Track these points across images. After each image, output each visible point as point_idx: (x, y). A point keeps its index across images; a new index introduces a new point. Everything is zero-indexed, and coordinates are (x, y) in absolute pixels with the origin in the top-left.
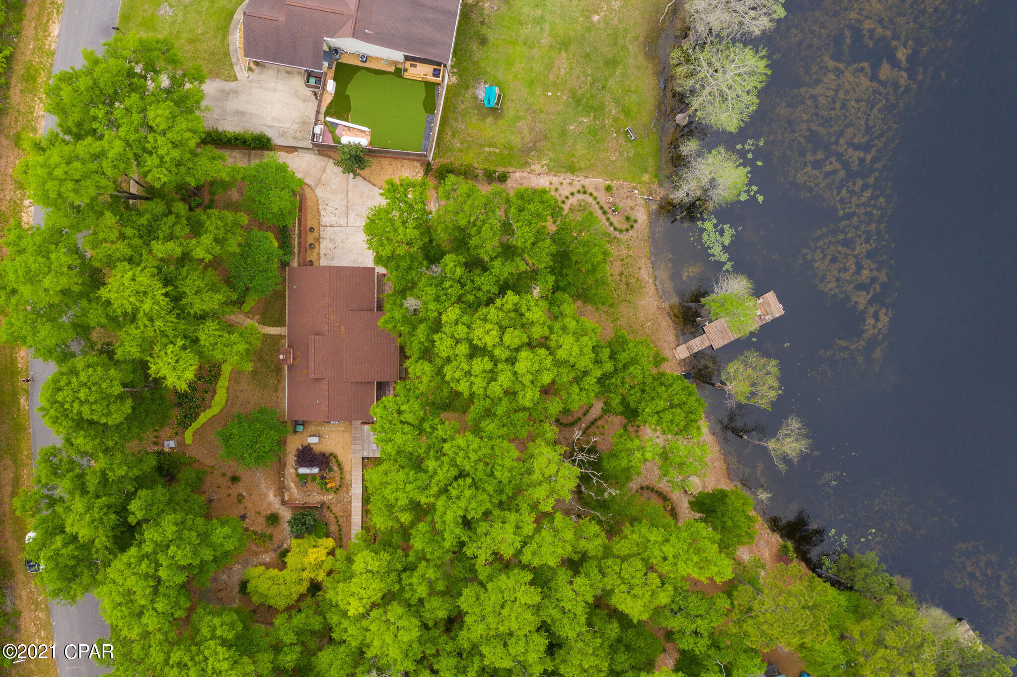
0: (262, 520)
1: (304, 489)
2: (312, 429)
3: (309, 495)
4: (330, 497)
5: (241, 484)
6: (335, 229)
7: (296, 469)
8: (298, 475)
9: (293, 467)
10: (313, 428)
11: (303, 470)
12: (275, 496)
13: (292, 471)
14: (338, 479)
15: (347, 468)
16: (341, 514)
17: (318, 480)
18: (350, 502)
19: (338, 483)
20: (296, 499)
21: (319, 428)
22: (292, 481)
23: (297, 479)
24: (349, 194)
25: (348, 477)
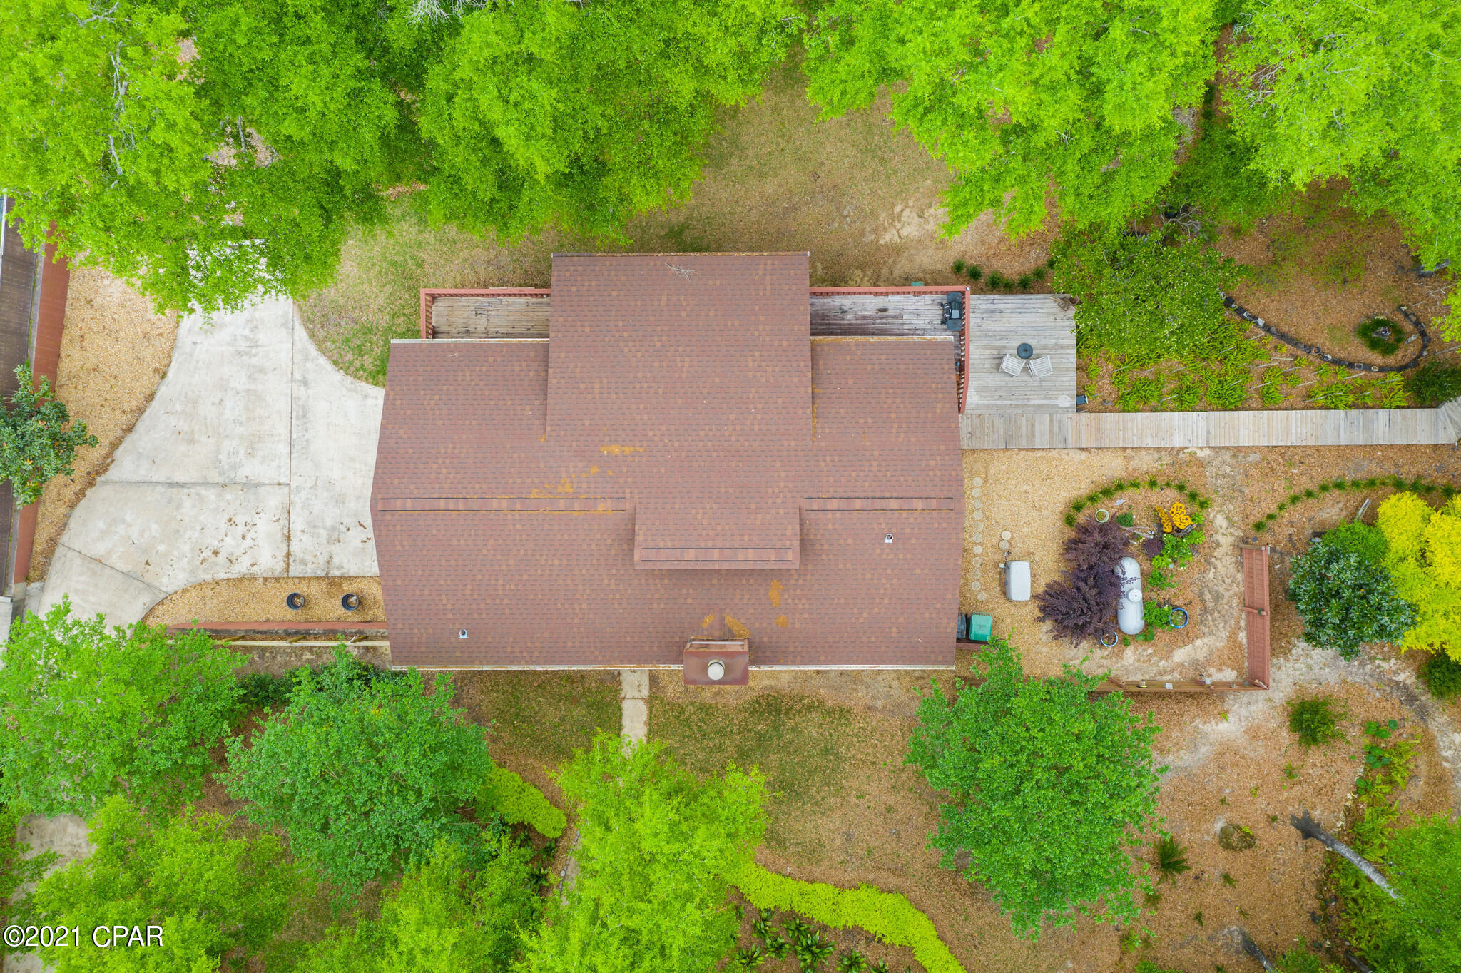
0: (1315, 761)
1: (1194, 612)
2: (980, 588)
3: (1218, 597)
4: (1220, 521)
5: (1184, 839)
6: (298, 524)
7: (1126, 640)
8: (1147, 634)
9: (1119, 654)
10: (975, 586)
11: (1131, 617)
12: (1223, 715)
13: (1129, 655)
14: (1155, 497)
15: (1114, 467)
16: (1280, 483)
17: (1164, 562)
18: (1237, 451)
19: (1171, 494)
20: (1232, 638)
21: (976, 562)
22: (1167, 656)
23: (1162, 636)
24: (179, 477)
25: (1145, 463)
